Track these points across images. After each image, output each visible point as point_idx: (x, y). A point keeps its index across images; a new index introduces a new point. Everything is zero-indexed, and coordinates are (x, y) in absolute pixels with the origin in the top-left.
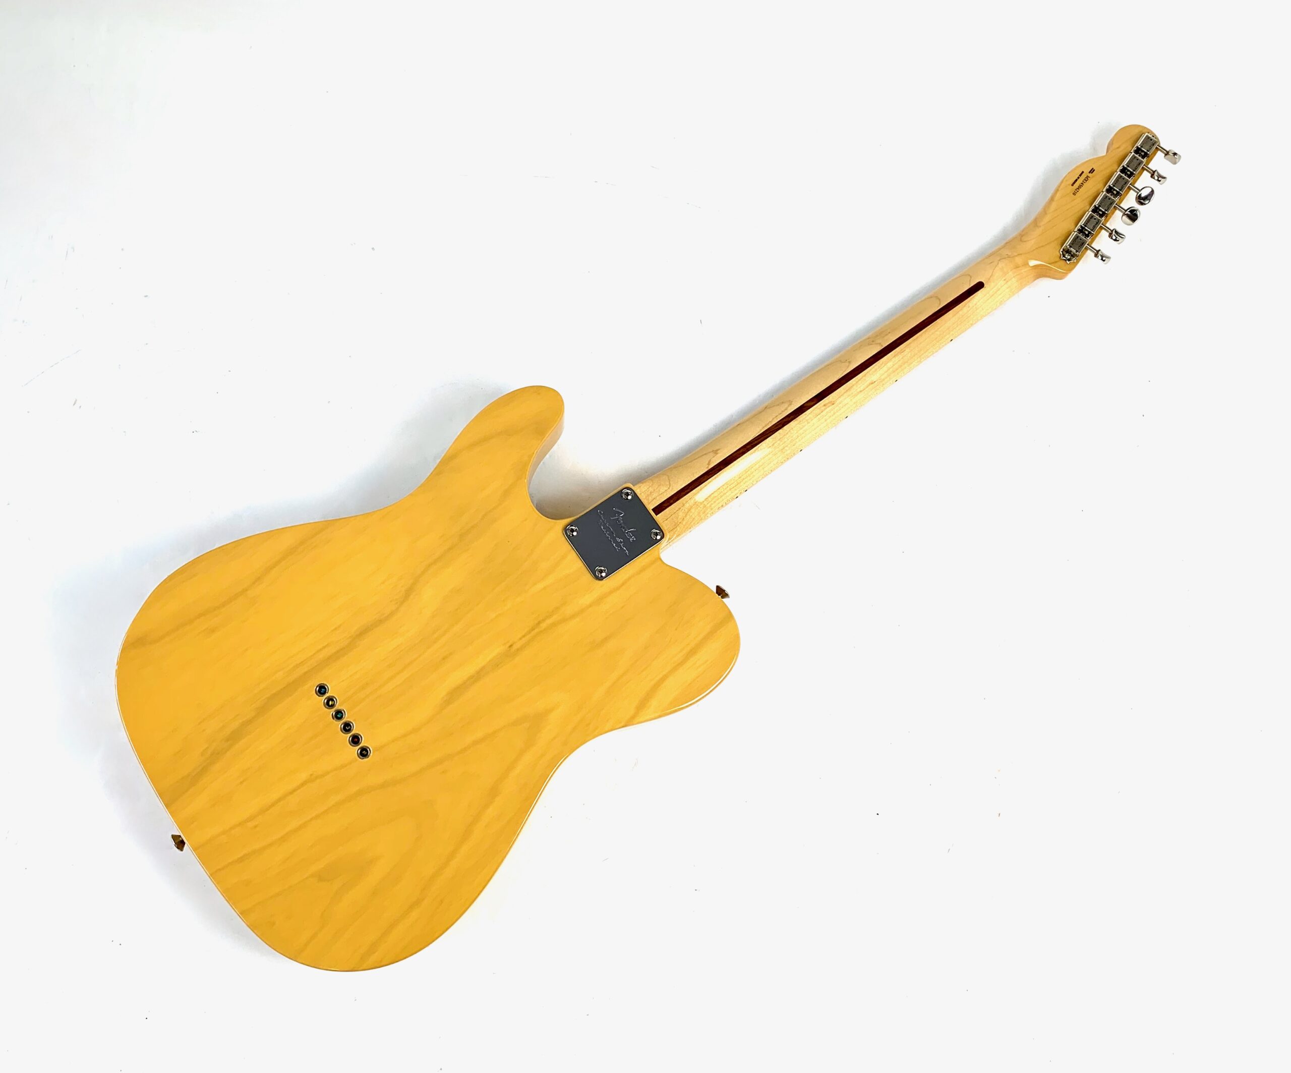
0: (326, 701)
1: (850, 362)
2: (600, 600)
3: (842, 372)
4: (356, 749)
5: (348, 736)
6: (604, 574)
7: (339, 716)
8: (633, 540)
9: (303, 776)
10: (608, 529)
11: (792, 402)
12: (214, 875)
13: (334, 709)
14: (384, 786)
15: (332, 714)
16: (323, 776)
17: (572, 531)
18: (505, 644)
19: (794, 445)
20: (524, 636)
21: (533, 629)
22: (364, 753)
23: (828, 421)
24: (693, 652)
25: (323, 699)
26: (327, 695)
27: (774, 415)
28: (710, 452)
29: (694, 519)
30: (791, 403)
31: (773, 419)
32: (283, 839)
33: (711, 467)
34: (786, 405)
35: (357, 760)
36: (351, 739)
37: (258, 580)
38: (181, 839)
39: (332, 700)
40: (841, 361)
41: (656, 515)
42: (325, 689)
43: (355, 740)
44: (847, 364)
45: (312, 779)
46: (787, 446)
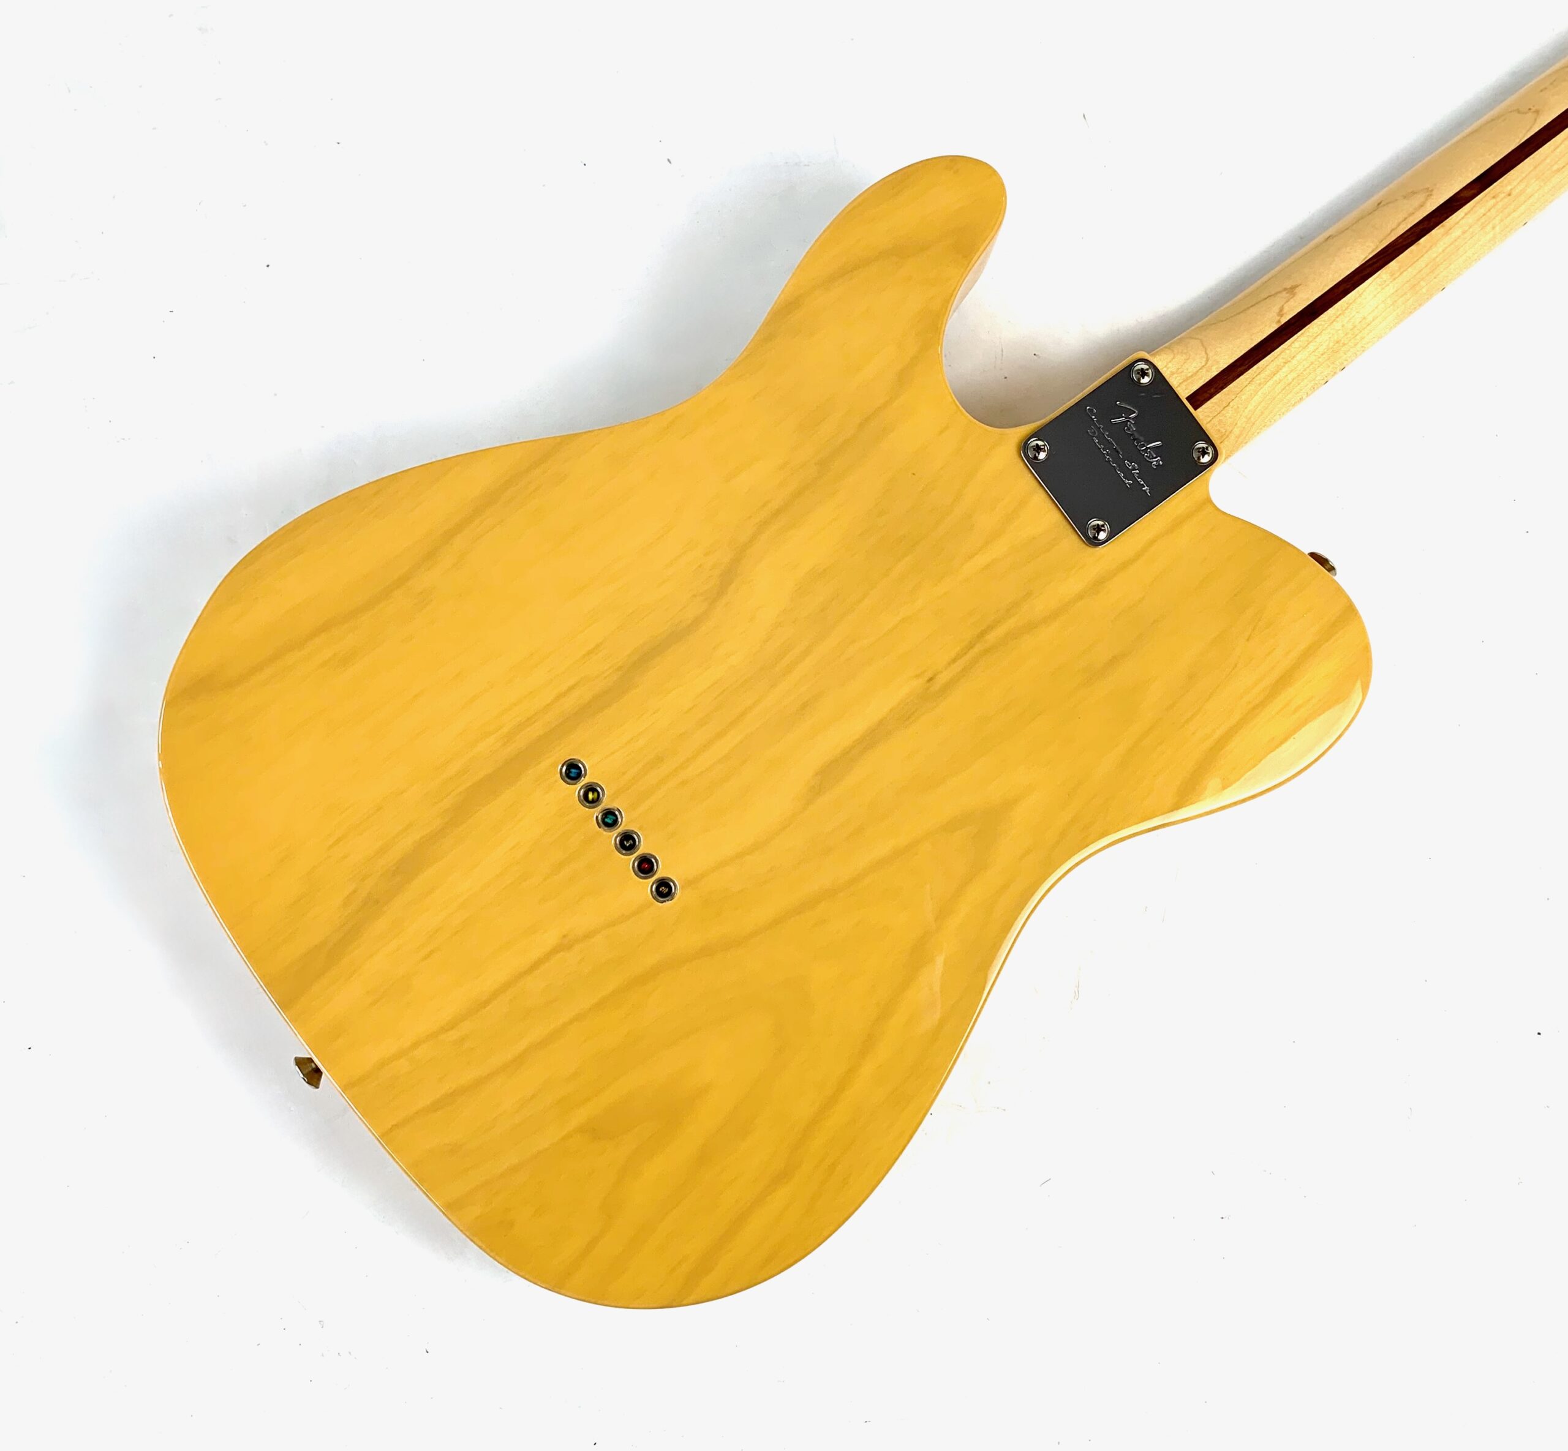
0: (582, 793)
1: (1537, 112)
2: (1097, 585)
3: (1524, 132)
4: (649, 883)
5: (631, 859)
6: (1102, 536)
7: (608, 820)
8: (1158, 466)
9: (550, 938)
10: (1108, 445)
11: (1432, 191)
12: (388, 1137)
13: (600, 808)
14: (707, 951)
15: (597, 817)
16: (588, 936)
17: (1038, 449)
18: (917, 676)
19: (1435, 278)
20: (954, 661)
21: (971, 646)
22: (664, 890)
23: (1498, 229)
24: (1284, 680)
25: (577, 788)
26: (584, 781)
27: (1401, 217)
28: (1280, 292)
29: (1254, 424)
30: (1429, 193)
31: (1399, 224)
32: (518, 1062)
33: (1284, 320)
34: (1420, 198)
35: (652, 904)
36: (636, 864)
37: (430, 556)
38: (313, 1066)
39: (594, 790)
40: (1519, 112)
41: (1196, 409)
42: (580, 769)
43: (646, 866)
44: (1530, 115)
45: (565, 945)
46: (1423, 279)
